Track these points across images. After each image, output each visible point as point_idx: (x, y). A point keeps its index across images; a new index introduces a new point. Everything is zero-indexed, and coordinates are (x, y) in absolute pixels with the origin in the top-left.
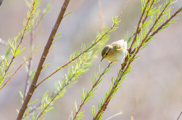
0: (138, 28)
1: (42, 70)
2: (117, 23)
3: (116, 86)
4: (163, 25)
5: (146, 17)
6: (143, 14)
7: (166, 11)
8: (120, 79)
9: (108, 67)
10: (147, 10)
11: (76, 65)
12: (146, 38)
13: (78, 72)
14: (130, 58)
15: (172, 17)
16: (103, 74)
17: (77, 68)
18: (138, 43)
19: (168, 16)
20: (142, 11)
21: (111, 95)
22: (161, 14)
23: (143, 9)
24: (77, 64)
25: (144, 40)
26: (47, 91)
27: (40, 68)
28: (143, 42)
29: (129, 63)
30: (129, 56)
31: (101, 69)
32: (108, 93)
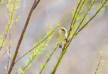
1: (18, 54)
2: (59, 25)
3: (60, 61)
4: (85, 25)
5: (75, 21)
6: (73, 20)
7: (86, 18)
8: (62, 57)
9: (55, 50)
10: (75, 17)
12: (75, 33)
13: (37, 53)
14: (67, 45)
15: (90, 20)
16: (52, 55)
17: (37, 51)
18: (71, 36)
19: (87, 20)
20: (73, 18)
21: (57, 66)
22: (83, 19)
23: (73, 17)
24: (37, 49)
25: (74, 34)
26: (21, 66)
27: (17, 52)
28: (74, 35)
29: (67, 48)
30: (66, 44)
31: (50, 51)
32: (55, 65)
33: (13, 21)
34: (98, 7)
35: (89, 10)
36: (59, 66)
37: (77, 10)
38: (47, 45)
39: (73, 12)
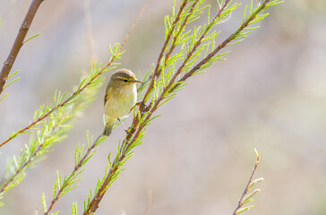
0: (158, 66)
2: (118, 56)
3: (117, 168)
4: (203, 63)
5: (173, 47)
6: (167, 42)
7: (206, 38)
8: (123, 157)
10: (174, 34)
11: (45, 128)
12: (171, 84)
13: (48, 140)
14: (141, 121)
15: (219, 48)
16: (93, 147)
17: (46, 133)
18: (156, 94)
19: (211, 46)
20: (166, 37)
21: (106, 184)
22: (198, 43)
23: (167, 32)
24: (47, 127)
25: (168, 87)
28: (165, 91)
29: (140, 129)
30: (139, 117)
31: (90, 137)
32: (102, 181)
34: (248, 9)
35: (219, 15)
36: (112, 184)
37: (180, 13)
38: (79, 114)
39: (168, 17)
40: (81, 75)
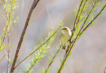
0: (74, 27)
1: (18, 58)
2: (62, 25)
3: (63, 64)
4: (89, 24)
5: (79, 20)
7: (90, 16)
8: (65, 60)
9: (57, 53)
10: (79, 15)
12: (79, 33)
13: (39, 57)
14: (70, 46)
15: (95, 19)
17: (39, 54)
18: (74, 37)
19: (92, 18)
20: (76, 17)
22: (88, 18)
23: (76, 15)
24: (39, 52)
25: (78, 34)
26: (21, 71)
27: (16, 56)
28: (77, 36)
29: (70, 49)
31: (53, 54)
32: (59, 69)
33: (11, 22)
34: (103, 4)
35: (93, 7)
36: (62, 70)
37: (80, 8)
38: (49, 47)
39: (76, 10)
40: (48, 33)
